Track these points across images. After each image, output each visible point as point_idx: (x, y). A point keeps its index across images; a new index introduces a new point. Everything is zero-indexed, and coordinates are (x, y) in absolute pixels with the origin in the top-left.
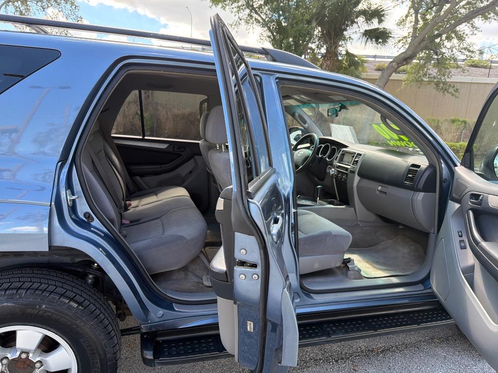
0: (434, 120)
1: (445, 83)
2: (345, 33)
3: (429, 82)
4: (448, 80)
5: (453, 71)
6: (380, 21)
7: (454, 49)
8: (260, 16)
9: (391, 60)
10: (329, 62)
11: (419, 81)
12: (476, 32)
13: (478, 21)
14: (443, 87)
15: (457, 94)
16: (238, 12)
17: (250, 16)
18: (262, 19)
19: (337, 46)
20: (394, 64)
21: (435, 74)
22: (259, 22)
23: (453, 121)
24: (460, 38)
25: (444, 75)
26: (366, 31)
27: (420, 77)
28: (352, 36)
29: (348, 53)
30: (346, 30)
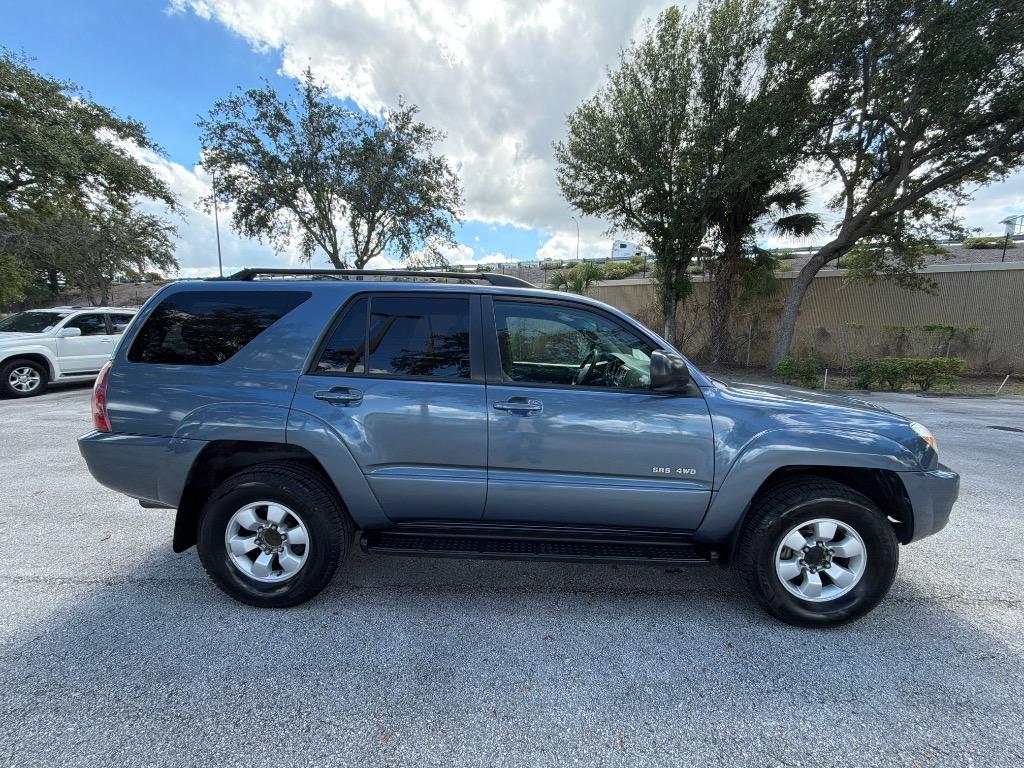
0: (896, 328)
1: (914, 276)
2: (753, 226)
3: (888, 277)
4: (918, 271)
5: (927, 258)
6: (800, 204)
7: (928, 229)
8: (638, 219)
9: (816, 252)
10: (729, 263)
11: (870, 275)
12: (963, 201)
13: (968, 186)
14: (909, 281)
15: (936, 290)
16: (614, 218)
17: (628, 220)
18: (642, 223)
19: (739, 242)
20: (819, 258)
21: (896, 265)
22: (637, 226)
23: (930, 329)
24: (937, 213)
25: (912, 266)
26: (781, 220)
27: (872, 270)
28: (764, 228)
29: (756, 250)
30: (753, 222)
